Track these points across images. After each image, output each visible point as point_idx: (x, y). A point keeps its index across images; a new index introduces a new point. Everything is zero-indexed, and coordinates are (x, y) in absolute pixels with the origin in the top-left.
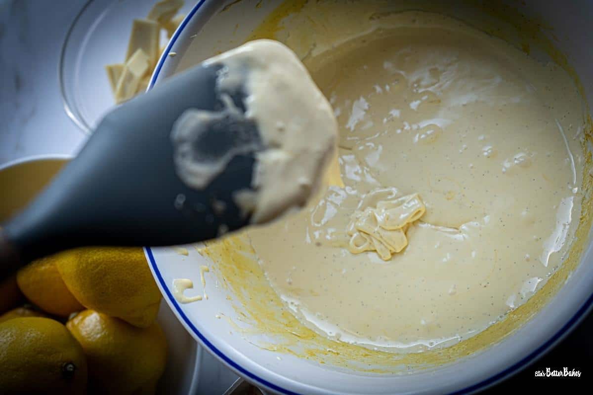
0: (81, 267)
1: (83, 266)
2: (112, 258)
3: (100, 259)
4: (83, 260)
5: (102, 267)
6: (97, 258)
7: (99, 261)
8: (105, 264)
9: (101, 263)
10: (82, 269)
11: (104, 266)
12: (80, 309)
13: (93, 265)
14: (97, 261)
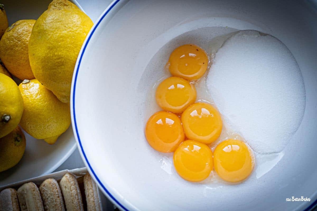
0: (49, 55)
1: (50, 55)
2: (70, 57)
3: (62, 55)
4: (52, 52)
5: (61, 60)
6: (61, 54)
7: (61, 56)
8: (64, 59)
9: (62, 58)
10: (49, 57)
11: (63, 60)
12: (32, 78)
13: (57, 57)
14: (60, 55)
